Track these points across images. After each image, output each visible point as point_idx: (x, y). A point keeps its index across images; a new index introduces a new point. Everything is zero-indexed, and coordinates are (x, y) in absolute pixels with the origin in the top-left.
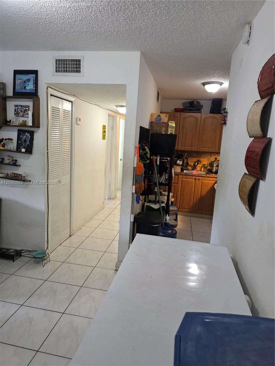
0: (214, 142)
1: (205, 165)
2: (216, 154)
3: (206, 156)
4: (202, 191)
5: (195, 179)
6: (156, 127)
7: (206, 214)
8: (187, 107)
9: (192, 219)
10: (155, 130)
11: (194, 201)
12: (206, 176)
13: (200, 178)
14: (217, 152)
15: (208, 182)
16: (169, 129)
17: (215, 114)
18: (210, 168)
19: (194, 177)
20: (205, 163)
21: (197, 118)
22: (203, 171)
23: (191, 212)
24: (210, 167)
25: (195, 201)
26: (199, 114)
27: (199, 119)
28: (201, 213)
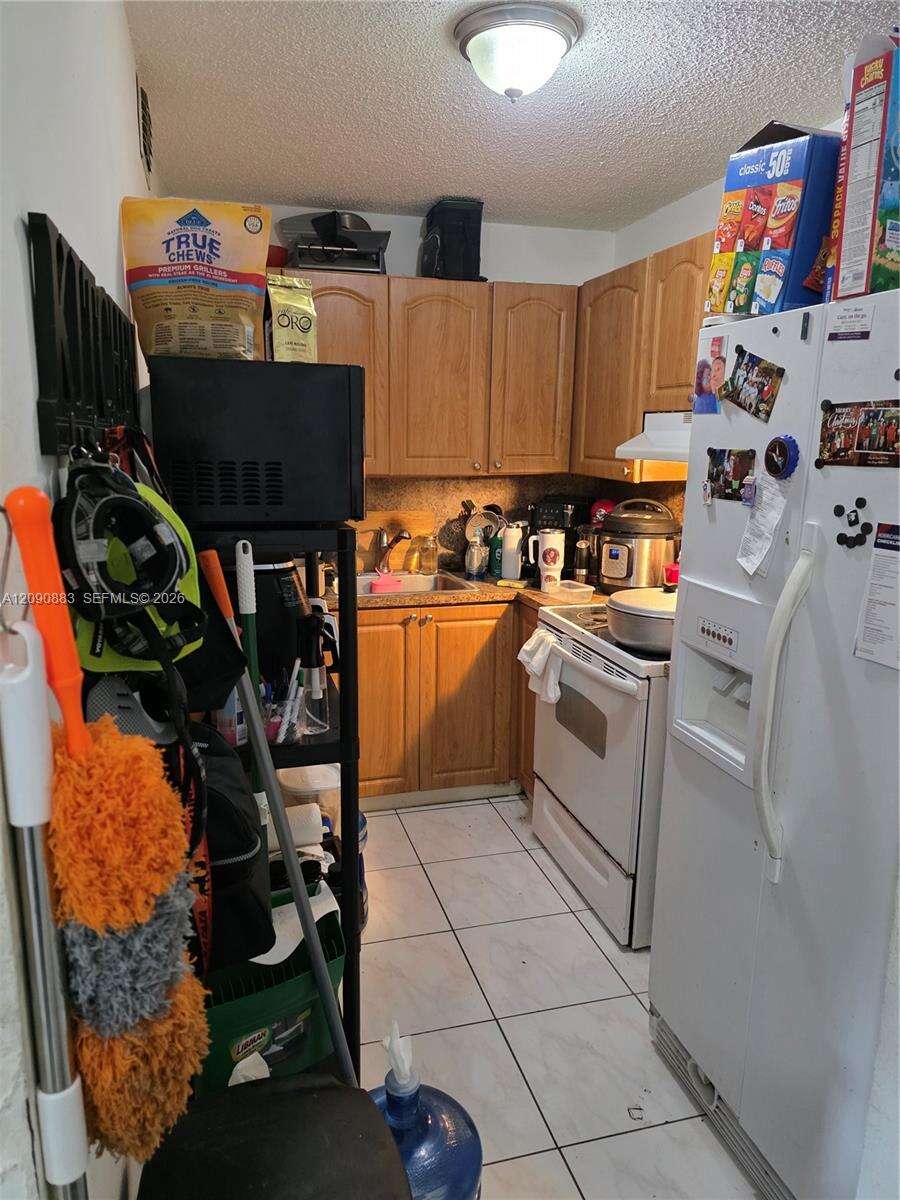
0: (464, 424)
1: (424, 539)
2: (464, 485)
3: (424, 495)
4: (443, 674)
5: (405, 623)
6: (180, 313)
7: (467, 783)
8: (305, 239)
9: (413, 819)
10: (175, 333)
11: (409, 733)
12: (452, 601)
13: (429, 613)
14: (481, 473)
15: (464, 628)
16: (281, 336)
17: (453, 282)
18: (445, 551)
19: (399, 615)
20: (423, 532)
21: (368, 303)
22: (420, 566)
23: (402, 789)
24: (447, 547)
25: (412, 732)
26: (378, 281)
27: (381, 308)
28: (449, 784)
